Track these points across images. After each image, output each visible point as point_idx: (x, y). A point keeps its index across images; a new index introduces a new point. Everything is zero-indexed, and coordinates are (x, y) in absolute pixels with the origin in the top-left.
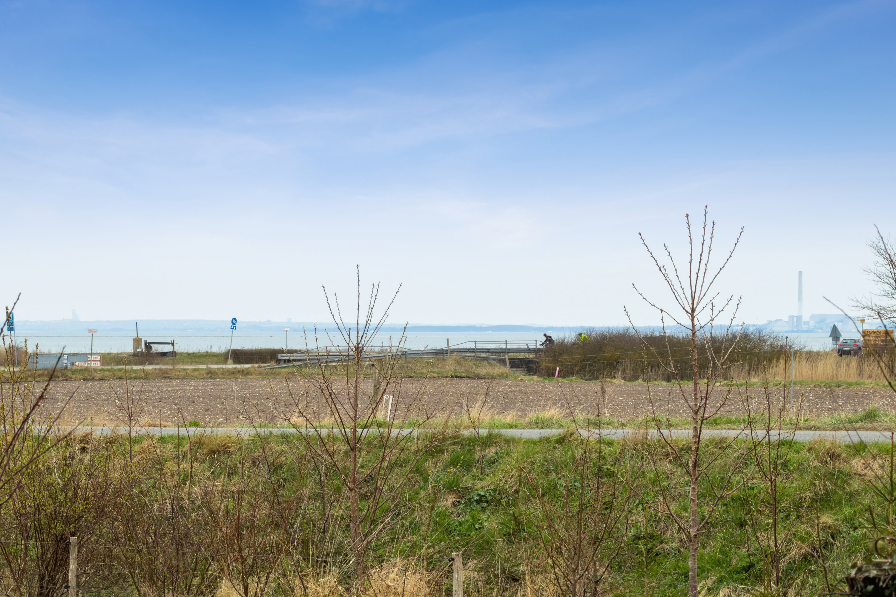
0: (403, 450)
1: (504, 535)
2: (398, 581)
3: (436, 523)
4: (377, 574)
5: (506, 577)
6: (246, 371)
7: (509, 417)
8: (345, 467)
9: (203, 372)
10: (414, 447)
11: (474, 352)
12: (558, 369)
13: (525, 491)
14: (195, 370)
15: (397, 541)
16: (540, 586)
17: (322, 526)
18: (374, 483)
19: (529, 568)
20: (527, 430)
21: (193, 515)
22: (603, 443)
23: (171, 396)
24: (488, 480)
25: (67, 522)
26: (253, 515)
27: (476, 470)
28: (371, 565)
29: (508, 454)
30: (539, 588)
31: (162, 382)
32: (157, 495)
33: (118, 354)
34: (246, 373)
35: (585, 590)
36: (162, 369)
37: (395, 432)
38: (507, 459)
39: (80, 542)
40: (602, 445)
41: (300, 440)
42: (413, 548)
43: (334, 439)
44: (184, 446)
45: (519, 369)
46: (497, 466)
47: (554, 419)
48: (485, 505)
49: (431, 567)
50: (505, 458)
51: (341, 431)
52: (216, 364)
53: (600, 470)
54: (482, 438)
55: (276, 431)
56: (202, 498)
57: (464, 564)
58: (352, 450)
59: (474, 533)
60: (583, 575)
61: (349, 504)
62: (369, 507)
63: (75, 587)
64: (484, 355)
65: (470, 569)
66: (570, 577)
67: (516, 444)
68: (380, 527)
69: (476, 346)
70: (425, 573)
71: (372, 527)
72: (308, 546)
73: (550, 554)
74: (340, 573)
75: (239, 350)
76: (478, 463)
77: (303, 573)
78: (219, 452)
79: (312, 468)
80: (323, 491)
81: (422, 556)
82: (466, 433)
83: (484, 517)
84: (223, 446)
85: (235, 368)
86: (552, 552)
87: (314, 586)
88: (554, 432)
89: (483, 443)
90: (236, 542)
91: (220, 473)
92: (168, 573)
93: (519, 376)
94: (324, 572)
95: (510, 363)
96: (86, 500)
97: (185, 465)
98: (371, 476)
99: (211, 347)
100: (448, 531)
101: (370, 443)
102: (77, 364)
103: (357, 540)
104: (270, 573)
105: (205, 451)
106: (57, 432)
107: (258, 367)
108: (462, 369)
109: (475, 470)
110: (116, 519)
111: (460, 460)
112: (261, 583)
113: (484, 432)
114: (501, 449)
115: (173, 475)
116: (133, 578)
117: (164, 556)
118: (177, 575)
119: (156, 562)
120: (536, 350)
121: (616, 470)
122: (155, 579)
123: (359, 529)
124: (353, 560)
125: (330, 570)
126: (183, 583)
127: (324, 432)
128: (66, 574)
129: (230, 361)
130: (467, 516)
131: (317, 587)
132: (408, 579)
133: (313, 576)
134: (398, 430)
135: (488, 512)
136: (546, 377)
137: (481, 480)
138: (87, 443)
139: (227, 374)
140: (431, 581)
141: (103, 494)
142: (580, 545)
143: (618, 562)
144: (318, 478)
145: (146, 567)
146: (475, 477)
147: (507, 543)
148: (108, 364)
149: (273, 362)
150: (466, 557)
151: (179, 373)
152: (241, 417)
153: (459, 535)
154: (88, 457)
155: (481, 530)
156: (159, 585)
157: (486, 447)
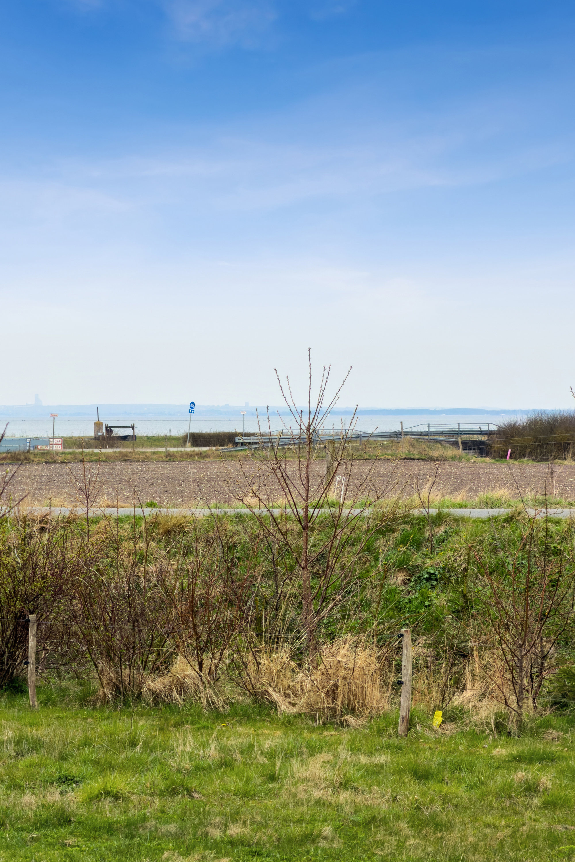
0: (354, 529)
1: (453, 612)
2: (348, 656)
3: (386, 600)
4: (328, 650)
5: (454, 653)
6: (204, 454)
7: (459, 498)
8: (298, 546)
9: (163, 455)
10: (365, 527)
11: (427, 435)
12: (510, 451)
13: (473, 569)
14: (154, 453)
15: (348, 618)
16: (488, 661)
17: (275, 603)
18: (326, 562)
19: (477, 644)
20: (476, 510)
21: (149, 593)
22: (550, 521)
23: (131, 479)
24: (437, 559)
25: (26, 599)
26: (207, 593)
27: (426, 548)
28: (322, 641)
29: (457, 533)
30: (487, 664)
31: (122, 465)
32: (114, 574)
33: (79, 438)
34: (202, 456)
35: (531, 665)
36: (122, 452)
37: (345, 512)
38: (456, 538)
39: (39, 620)
40: (549, 524)
41: (253, 519)
42: (364, 624)
43: (287, 519)
44: (141, 526)
45: (472, 451)
46: (446, 545)
47: (503, 499)
48: (435, 583)
49: (381, 644)
50: (454, 537)
51: (293, 510)
52: (175, 447)
53: (547, 548)
54: (432, 517)
55: (231, 512)
56: (158, 577)
57: (414, 641)
58: (304, 529)
59: (423, 610)
60: (529, 651)
61: (302, 582)
62: (320, 585)
63: (34, 663)
64: (437, 437)
65: (420, 645)
66: (518, 653)
67: (465, 523)
68: (330, 606)
69: (429, 429)
70: (375, 649)
71: (324, 604)
72: (261, 623)
73: (498, 631)
74: (292, 649)
75: (197, 434)
76: (427, 542)
77: (256, 649)
78: (175, 532)
79: (266, 547)
80: (276, 569)
81: (372, 632)
82: (416, 513)
83: (433, 595)
84: (178, 526)
85: (194, 451)
86: (499, 629)
87: (267, 662)
88: (503, 512)
89: (433, 522)
90: (191, 619)
91: (176, 552)
92: (124, 650)
93: (472, 458)
94: (277, 648)
95: (462, 446)
96: (44, 579)
97: (141, 545)
98: (323, 555)
99: (170, 431)
100: (399, 609)
101: (322, 522)
102: (39, 447)
103: (309, 617)
104: (224, 650)
105: (161, 531)
106: (17, 513)
107: (216, 450)
108: (416, 452)
109: (424, 549)
110: (74, 598)
111: (408, 540)
112: (215, 659)
113: (433, 512)
114: (451, 528)
115: (129, 555)
116: (90, 654)
117: (120, 633)
118: (134, 651)
119: (113, 639)
120: (489, 432)
121: (562, 549)
122: (113, 656)
123: (311, 606)
124: (305, 636)
125: (282, 646)
126: (139, 659)
127: (277, 512)
128: (26, 650)
129: (188, 444)
130: (417, 594)
131: (270, 663)
132: (359, 655)
133: (266, 652)
134: (349, 510)
135: (437, 590)
136: (498, 459)
137: (431, 558)
138: (46, 523)
139: (185, 457)
140: (381, 657)
141: (61, 572)
142: (526, 621)
143: (565, 638)
144: (270, 557)
145: (103, 644)
146: (425, 556)
147: (456, 620)
148: (70, 448)
149: (231, 445)
150: (416, 633)
151: (138, 456)
152: (199, 498)
153: (409, 612)
154: (46, 536)
155: (430, 608)
156: (116, 661)
157: (436, 526)
